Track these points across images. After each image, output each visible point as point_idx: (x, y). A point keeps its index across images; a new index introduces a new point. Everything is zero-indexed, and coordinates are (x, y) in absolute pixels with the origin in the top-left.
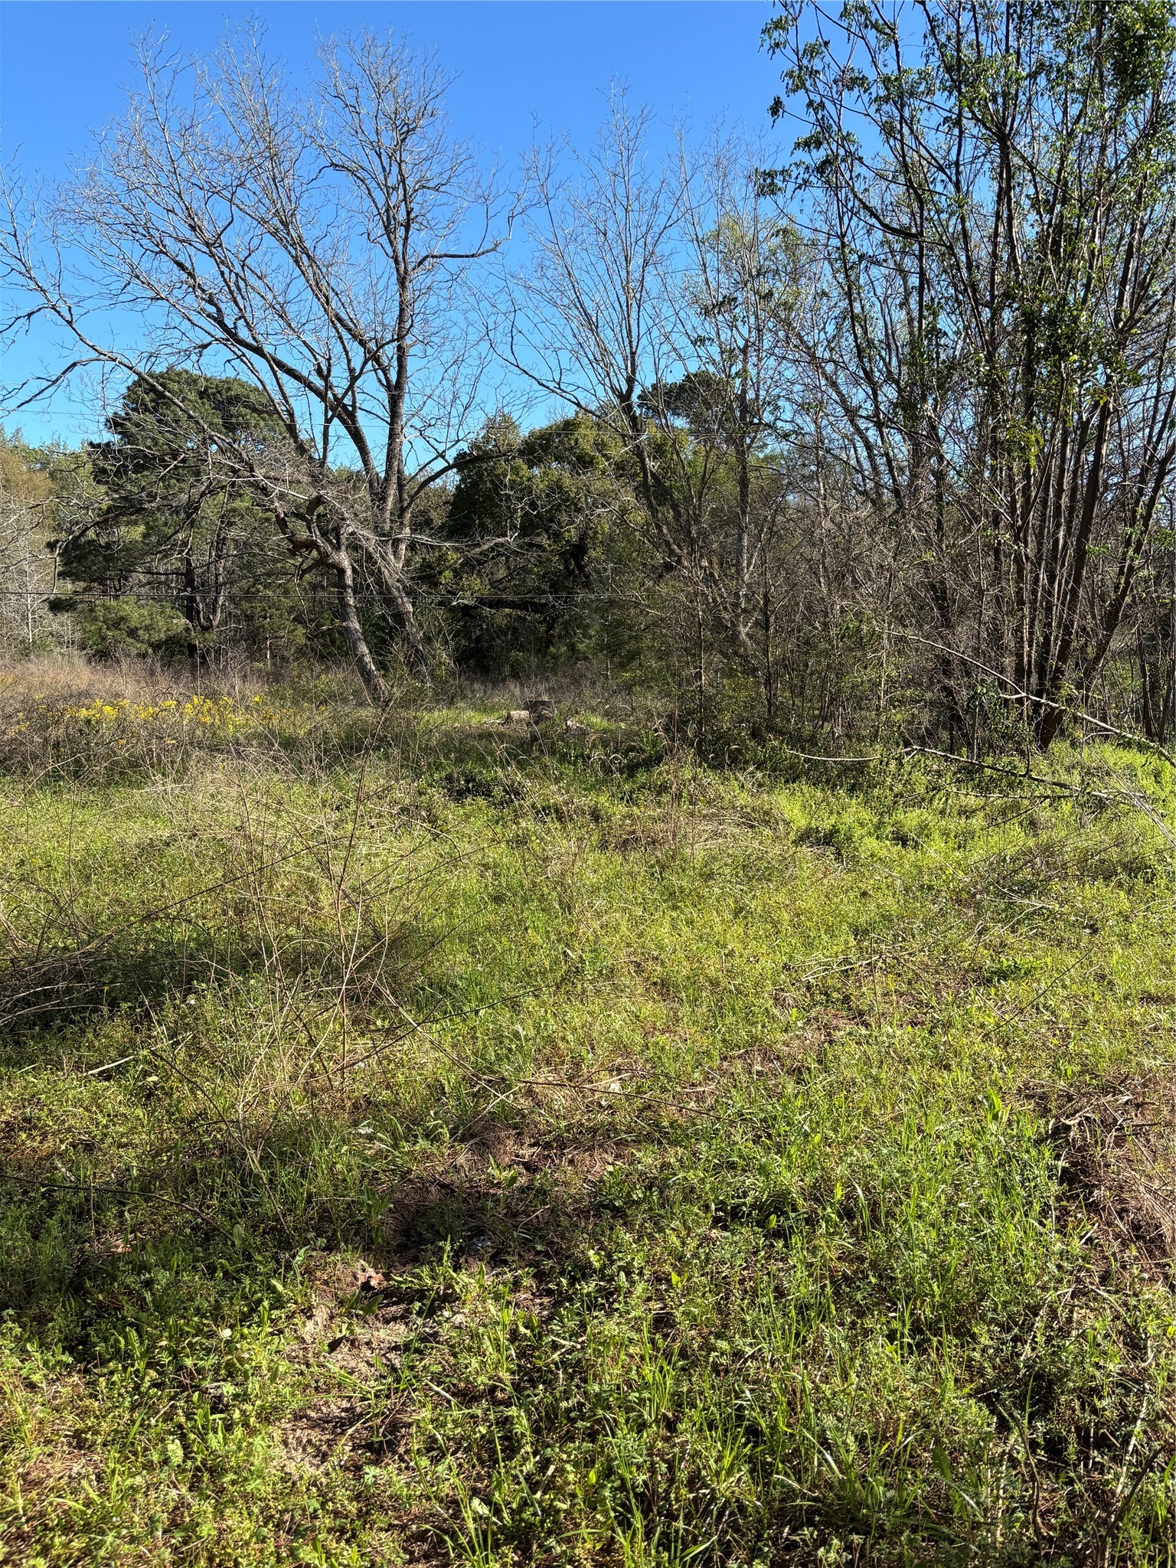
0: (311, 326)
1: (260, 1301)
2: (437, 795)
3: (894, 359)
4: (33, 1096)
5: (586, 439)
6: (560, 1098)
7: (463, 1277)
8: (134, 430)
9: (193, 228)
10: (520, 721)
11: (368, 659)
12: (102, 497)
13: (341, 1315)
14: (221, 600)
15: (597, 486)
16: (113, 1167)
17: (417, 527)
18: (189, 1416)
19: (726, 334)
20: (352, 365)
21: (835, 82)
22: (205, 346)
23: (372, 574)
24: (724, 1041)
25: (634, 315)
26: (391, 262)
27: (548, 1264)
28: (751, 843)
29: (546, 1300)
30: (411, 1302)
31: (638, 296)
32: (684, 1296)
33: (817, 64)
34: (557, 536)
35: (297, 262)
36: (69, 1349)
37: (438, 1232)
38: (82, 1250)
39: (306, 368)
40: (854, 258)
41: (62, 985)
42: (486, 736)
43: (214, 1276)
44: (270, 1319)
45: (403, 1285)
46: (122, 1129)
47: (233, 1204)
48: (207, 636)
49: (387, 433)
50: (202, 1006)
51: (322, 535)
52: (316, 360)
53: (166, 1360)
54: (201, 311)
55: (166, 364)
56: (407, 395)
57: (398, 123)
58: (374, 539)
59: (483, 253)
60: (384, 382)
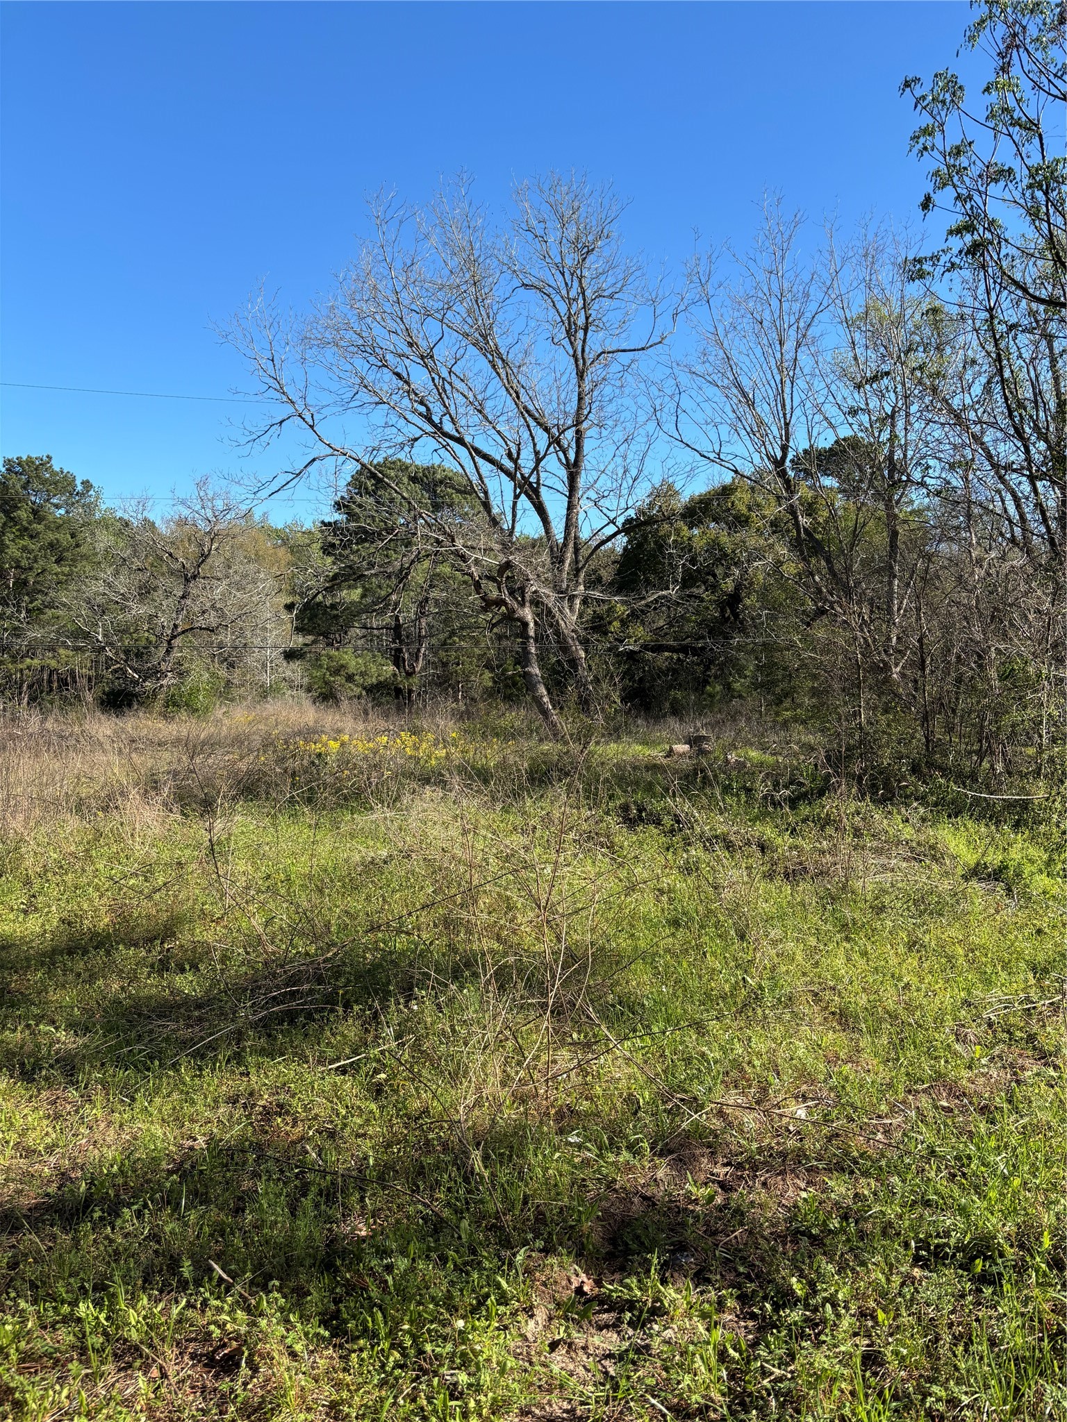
0: (505, 417)
1: (487, 1296)
2: (612, 822)
3: (1041, 414)
4: (285, 1084)
5: (741, 501)
6: (751, 1120)
7: (670, 1293)
8: (357, 510)
9: (411, 345)
10: (682, 755)
11: (546, 699)
12: (329, 565)
13: (558, 1318)
14: (423, 650)
15: (752, 542)
16: (353, 1155)
17: (590, 584)
18: (430, 1399)
19: (874, 403)
20: (538, 448)
21: (980, 176)
22: (416, 439)
23: (551, 626)
24: (908, 1074)
25: (787, 390)
26: (572, 360)
27: (751, 1287)
28: (922, 877)
29: (751, 1324)
30: (622, 1311)
31: (791, 373)
32: (891, 1335)
33: (963, 161)
34: (714, 587)
35: (494, 366)
36: (324, 1323)
37: (643, 1243)
38: (330, 1230)
39: (498, 453)
40: (1003, 328)
41: (306, 987)
42: (653, 768)
43: (445, 1266)
44: (497, 1314)
45: (613, 1294)
46: (359, 1121)
47: (457, 1199)
48: (411, 680)
49: (566, 504)
50: (423, 1012)
51: (510, 594)
52: (507, 445)
53: (408, 1343)
54: (414, 411)
55: (385, 455)
56: (583, 472)
57: (579, 246)
58: (553, 595)
59: (651, 346)
60: (564, 461)
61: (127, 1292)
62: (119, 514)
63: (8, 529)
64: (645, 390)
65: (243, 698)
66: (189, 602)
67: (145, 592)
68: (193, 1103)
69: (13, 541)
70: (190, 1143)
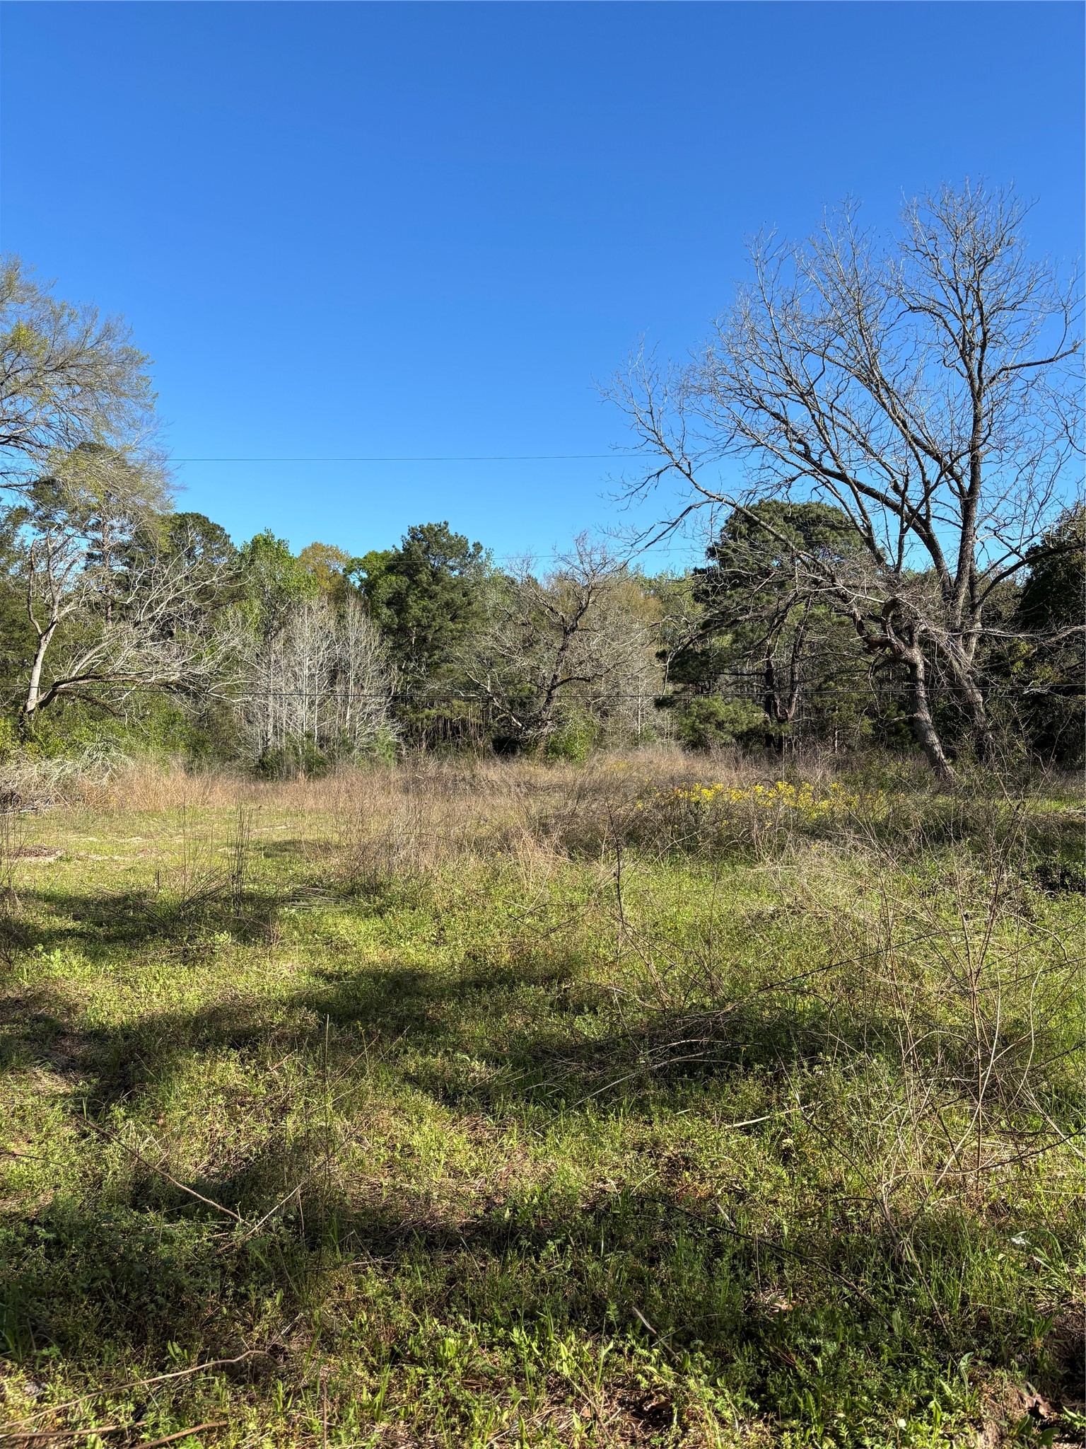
0: (891, 449)
1: (929, 1399)
2: (1028, 886)
4: (690, 1138)
8: (731, 555)
9: (789, 383)
11: (937, 748)
12: (699, 612)
13: (1012, 1438)
14: (796, 696)
16: (765, 1222)
17: (989, 621)
20: (927, 478)
22: (794, 479)
23: (943, 667)
26: (967, 382)
35: (878, 397)
36: (751, 1394)
38: (748, 1297)
39: (882, 486)
41: (705, 1040)
42: (1069, 826)
43: (878, 1358)
44: (941, 1420)
45: (1076, 1423)
46: (769, 1186)
47: (886, 1288)
48: (783, 727)
49: (960, 536)
50: (829, 1078)
51: (896, 634)
52: (893, 477)
53: (844, 1433)
54: (792, 450)
55: (760, 498)
56: (979, 500)
57: (976, 258)
58: (946, 634)
59: (1061, 356)
60: (957, 490)
61: (555, 1324)
62: (506, 573)
63: (412, 592)
64: (1053, 405)
65: (616, 745)
66: (567, 653)
67: (528, 644)
68: (601, 1145)
69: (415, 602)
70: (600, 1185)
